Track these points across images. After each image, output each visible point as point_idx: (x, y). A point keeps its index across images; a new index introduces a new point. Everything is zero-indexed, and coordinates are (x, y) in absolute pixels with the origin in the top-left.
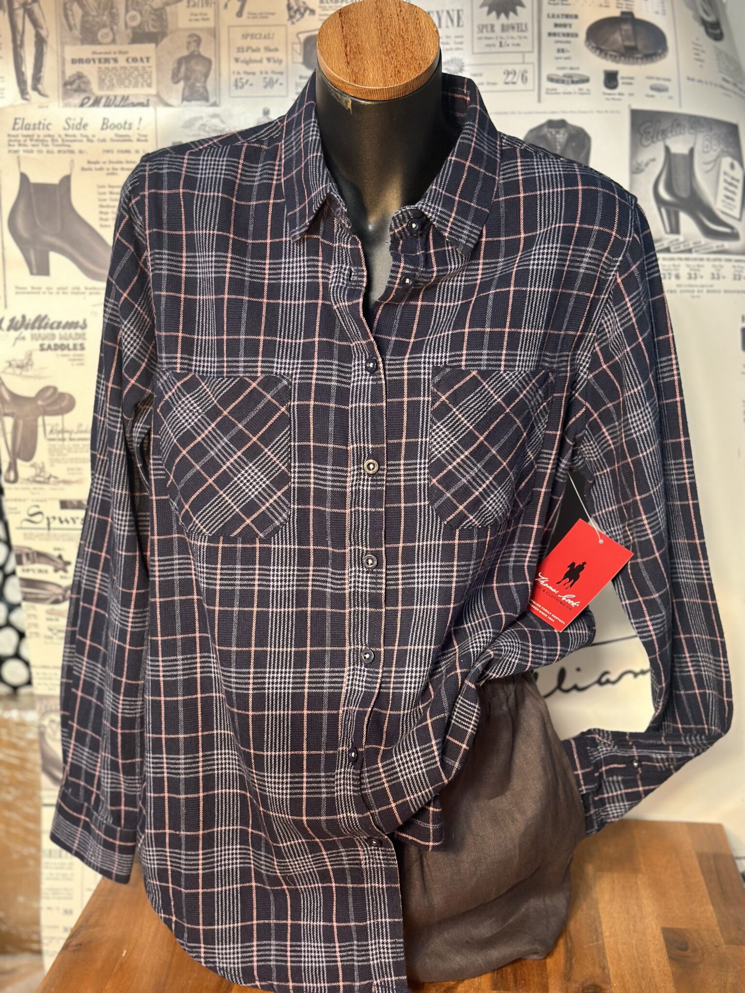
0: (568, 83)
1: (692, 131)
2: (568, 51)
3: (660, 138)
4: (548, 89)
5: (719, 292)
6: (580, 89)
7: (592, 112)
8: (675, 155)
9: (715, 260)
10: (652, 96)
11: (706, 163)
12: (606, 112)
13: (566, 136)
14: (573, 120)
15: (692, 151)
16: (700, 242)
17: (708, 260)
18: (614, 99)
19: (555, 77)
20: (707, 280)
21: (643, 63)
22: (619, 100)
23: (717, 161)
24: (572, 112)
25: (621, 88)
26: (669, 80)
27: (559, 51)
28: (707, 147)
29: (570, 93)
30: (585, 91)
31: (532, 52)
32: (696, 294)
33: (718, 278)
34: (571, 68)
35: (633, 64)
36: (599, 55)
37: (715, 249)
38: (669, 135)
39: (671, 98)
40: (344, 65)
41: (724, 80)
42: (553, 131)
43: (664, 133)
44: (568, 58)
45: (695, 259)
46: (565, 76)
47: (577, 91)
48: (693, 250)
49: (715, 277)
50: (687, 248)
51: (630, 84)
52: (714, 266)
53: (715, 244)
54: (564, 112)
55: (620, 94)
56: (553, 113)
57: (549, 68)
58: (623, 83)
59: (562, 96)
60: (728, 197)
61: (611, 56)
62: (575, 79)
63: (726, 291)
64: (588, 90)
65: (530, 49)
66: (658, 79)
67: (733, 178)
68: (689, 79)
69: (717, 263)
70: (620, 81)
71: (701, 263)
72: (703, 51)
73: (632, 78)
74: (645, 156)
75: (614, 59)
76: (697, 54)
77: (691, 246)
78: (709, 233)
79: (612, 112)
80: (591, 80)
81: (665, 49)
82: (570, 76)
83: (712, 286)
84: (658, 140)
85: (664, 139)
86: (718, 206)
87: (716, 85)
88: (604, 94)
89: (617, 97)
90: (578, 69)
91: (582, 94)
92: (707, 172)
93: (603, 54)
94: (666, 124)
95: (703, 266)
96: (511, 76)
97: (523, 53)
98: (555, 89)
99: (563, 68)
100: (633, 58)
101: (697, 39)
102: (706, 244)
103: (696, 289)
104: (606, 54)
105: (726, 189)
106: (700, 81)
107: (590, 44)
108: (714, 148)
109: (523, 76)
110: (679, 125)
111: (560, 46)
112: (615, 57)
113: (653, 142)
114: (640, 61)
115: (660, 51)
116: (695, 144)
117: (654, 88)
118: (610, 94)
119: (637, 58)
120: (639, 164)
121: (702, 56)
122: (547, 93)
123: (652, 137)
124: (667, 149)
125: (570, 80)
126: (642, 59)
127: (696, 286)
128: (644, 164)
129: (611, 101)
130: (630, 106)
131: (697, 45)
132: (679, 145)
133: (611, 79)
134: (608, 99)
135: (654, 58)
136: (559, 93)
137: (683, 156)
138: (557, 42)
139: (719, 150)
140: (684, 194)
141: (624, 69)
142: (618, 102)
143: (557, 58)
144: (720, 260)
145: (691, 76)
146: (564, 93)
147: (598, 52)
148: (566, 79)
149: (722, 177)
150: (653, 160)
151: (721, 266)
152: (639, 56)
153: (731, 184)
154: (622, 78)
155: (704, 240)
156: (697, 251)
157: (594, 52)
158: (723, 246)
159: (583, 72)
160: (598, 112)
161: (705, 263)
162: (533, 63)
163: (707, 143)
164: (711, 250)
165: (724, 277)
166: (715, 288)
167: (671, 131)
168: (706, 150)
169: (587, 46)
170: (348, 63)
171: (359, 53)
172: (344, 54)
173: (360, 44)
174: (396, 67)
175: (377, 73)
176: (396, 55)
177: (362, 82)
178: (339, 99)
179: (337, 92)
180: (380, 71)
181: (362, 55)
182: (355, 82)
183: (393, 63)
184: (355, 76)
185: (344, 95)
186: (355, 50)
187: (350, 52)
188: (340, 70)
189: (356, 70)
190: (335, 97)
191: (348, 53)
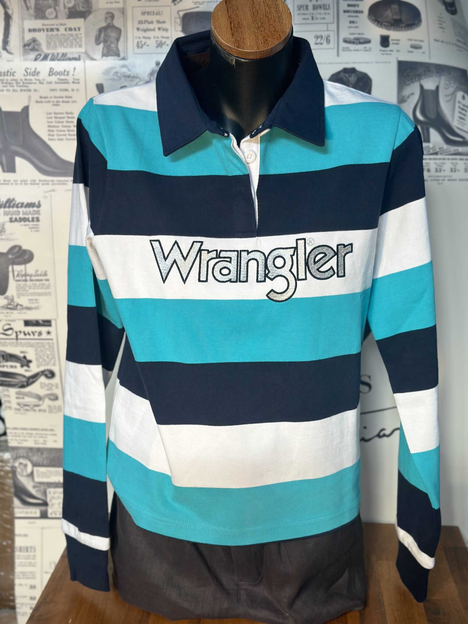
0: (357, 44)
1: (438, 75)
2: (356, 23)
3: (417, 79)
4: (343, 48)
5: (455, 180)
6: (365, 48)
7: (372, 62)
8: (427, 91)
9: (453, 159)
10: (412, 52)
11: (447, 96)
12: (382, 62)
13: (356, 78)
14: (360, 68)
15: (437, 88)
16: (443, 148)
17: (448, 159)
18: (387, 54)
19: (348, 40)
20: (448, 173)
21: (406, 30)
22: (390, 54)
23: (454, 94)
24: (359, 63)
25: (391, 47)
26: (422, 41)
27: (350, 22)
28: (447, 85)
29: (358, 50)
30: (368, 49)
31: (333, 23)
32: (441, 182)
33: (455, 171)
34: (359, 34)
35: (399, 30)
36: (377, 25)
37: (453, 152)
38: (423, 77)
39: (424, 53)
40: (230, 36)
41: (458, 41)
42: (347, 75)
43: (419, 77)
44: (357, 27)
45: (440, 159)
46: (355, 39)
47: (363, 48)
48: (439, 153)
49: (453, 170)
50: (435, 151)
51: (398, 44)
52: (452, 163)
53: (453, 149)
54: (354, 63)
55: (391, 51)
56: (347, 63)
57: (345, 33)
58: (393, 44)
59: (353, 52)
60: (461, 118)
61: (385, 25)
62: (362, 41)
63: (460, 180)
64: (370, 48)
65: (332, 21)
66: (415, 40)
67: (464, 105)
68: (435, 40)
69: (454, 161)
70: (391, 42)
71: (443, 161)
72: (444, 22)
73: (398, 40)
74: (407, 91)
75: (387, 28)
76: (441, 24)
77: (438, 150)
78: (448, 141)
79: (386, 62)
80: (372, 42)
81: (420, 21)
82: (358, 39)
83: (451, 176)
84: (416, 81)
85: (419, 80)
86: (455, 123)
87: (453, 44)
88: (381, 50)
89: (389, 52)
90: (363, 34)
91: (366, 51)
92: (448, 101)
93: (380, 24)
94: (420, 71)
95: (445, 163)
96: (319, 40)
97: (327, 24)
98: (348, 48)
99: (353, 34)
100: (399, 27)
101: (441, 14)
102: (447, 149)
103: (441, 178)
104: (381, 24)
105: (460, 112)
106: (442, 42)
107: (371, 18)
108: (452, 85)
109: (327, 39)
110: (429, 71)
111: (352, 19)
112: (388, 26)
113: (412, 82)
114: (403, 29)
115: (417, 22)
116: (439, 83)
117: (412, 47)
118: (384, 51)
119: (402, 27)
120: (403, 97)
121: (444, 25)
122: (343, 50)
123: (412, 79)
124: (422, 87)
125: (358, 41)
126: (405, 27)
127: (441, 176)
128: (406, 96)
129: (385, 56)
130: (397, 58)
131: (440, 17)
132: (429, 84)
133: (385, 41)
134: (383, 54)
135: (413, 27)
136: (351, 50)
137: (432, 91)
138: (349, 16)
139: (455, 87)
140: (433, 116)
141: (393, 34)
142: (389, 56)
143: (350, 27)
145: (437, 39)
146: (355, 50)
147: (376, 23)
148: (355, 41)
149: (457, 105)
150: (413, 94)
151: (457, 163)
152: (403, 25)
153: (463, 109)
154: (392, 40)
155: (445, 146)
156: (441, 154)
157: (374, 23)
158: (458, 150)
159: (367, 36)
160: (377, 62)
161: (446, 161)
162: (334, 31)
163: (447, 82)
164: (450, 153)
165: (459, 171)
166: (453, 177)
167: (424, 75)
168: (446, 87)
169: (369, 19)
170: (233, 35)
171: (240, 28)
172: (230, 29)
173: (240, 21)
174: (265, 37)
175: (252, 41)
176: (264, 29)
177: (243, 47)
178: (227, 58)
179: (226, 53)
180: (254, 40)
181: (242, 29)
182: (238, 47)
183: (262, 34)
184: (238, 43)
185: (230, 55)
186: (237, 26)
187: (234, 27)
188: (228, 39)
189: (238, 39)
190: (224, 57)
191: (233, 28)
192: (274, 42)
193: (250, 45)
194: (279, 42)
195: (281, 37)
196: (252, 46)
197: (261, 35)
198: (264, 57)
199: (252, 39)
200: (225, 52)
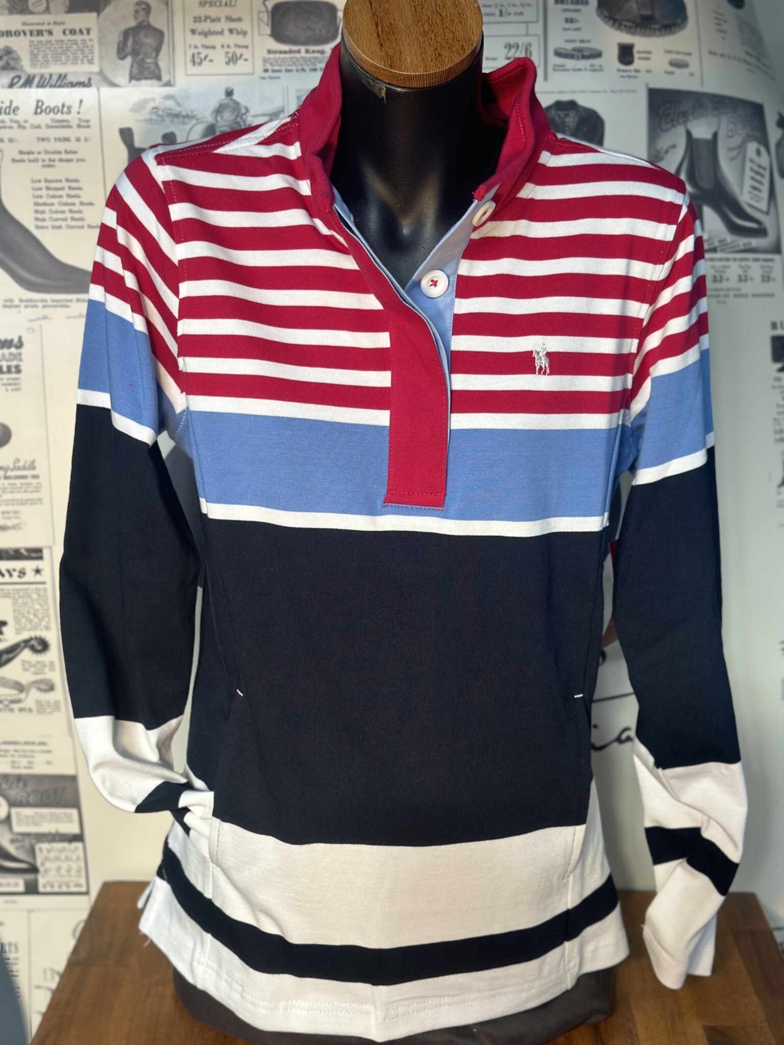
0: (578, 58)
1: (715, 113)
2: (577, 21)
3: (681, 121)
4: (555, 65)
5: (746, 296)
6: (592, 65)
7: (605, 91)
8: (698, 141)
9: (742, 260)
10: (672, 73)
11: (730, 150)
12: (621, 91)
13: (576, 119)
14: (584, 101)
15: (715, 135)
16: (725, 240)
17: (735, 260)
18: (629, 77)
19: (563, 51)
20: (733, 283)
21: (661, 35)
22: (635, 77)
23: (742, 148)
24: (582, 92)
25: (637, 64)
26: (689, 54)
27: (567, 20)
28: (732, 130)
29: (580, 70)
30: (597, 67)
31: (537, 22)
32: (722, 299)
33: (746, 280)
34: (582, 41)
35: (650, 36)
36: (613, 26)
37: (742, 247)
38: (691, 118)
39: (691, 74)
40: (376, 48)
41: (748, 53)
43: (684, 116)
44: (578, 29)
45: (721, 260)
46: (574, 50)
47: (588, 67)
48: (719, 249)
49: (742, 279)
50: (712, 246)
51: (648, 59)
52: (741, 267)
53: (742, 241)
54: (574, 92)
55: (637, 71)
56: (561, 92)
57: (557, 40)
58: (640, 58)
59: (571, 73)
60: (754, 188)
61: (626, 26)
62: (586, 53)
63: (754, 295)
64: (601, 66)
65: (535, 19)
66: (678, 53)
67: (759, 166)
68: (711, 53)
69: (744, 263)
70: (636, 55)
71: (726, 263)
72: (725, 21)
73: (649, 52)
74: (664, 142)
75: (630, 30)
76: (718, 24)
77: (716, 244)
78: (734, 229)
79: (628, 91)
80: (604, 55)
81: (685, 18)
82: (580, 50)
83: (738, 289)
84: (679, 123)
85: (685, 123)
86: (745, 198)
87: (739, 60)
88: (619, 70)
89: (633, 74)
90: (589, 41)
91: (594, 71)
92: (732, 159)
93: (617, 24)
94: (686, 106)
95: (728, 267)
96: (513, 50)
97: (527, 23)
98: (563, 66)
99: (571, 41)
100: (650, 29)
101: (719, 7)
102: (732, 242)
103: (722, 293)
104: (620, 25)
105: (753, 178)
106: (723, 55)
107: (602, 13)
108: (739, 131)
109: (526, 49)
110: (701, 106)
111: (569, 15)
112: (631, 27)
113: (674, 126)
114: (657, 32)
115: (679, 21)
116: (719, 126)
117: (673, 64)
118: (625, 71)
119: (655, 29)
120: (658, 152)
121: (724, 27)
122: (555, 70)
123: (672, 120)
124: (689, 134)
125: (580, 54)
126: (660, 30)
127: (721, 290)
128: (664, 151)
129: (627, 79)
130: (647, 84)
131: (719, 13)
132: (702, 130)
133: (626, 54)
134: (623, 77)
135: (673, 29)
136: (568, 70)
137: (706, 141)
138: (565, 10)
139: (744, 134)
140: (707, 185)
141: (640, 42)
142: (632, 80)
143: (565, 29)
144: (747, 259)
145: (713, 50)
146: (574, 70)
147: (611, 22)
148: (575, 53)
149: (748, 165)
150: (674, 146)
151: (749, 267)
152: (657, 26)
153: (757, 173)
154: (639, 52)
155: (729, 238)
156: (723, 251)
157: (607, 23)
158: (750, 243)
159: (595, 45)
160: (612, 91)
161: (731, 263)
162: (538, 35)
163: (731, 126)
164: (738, 249)
165: (752, 279)
166: (743, 292)
167: (693, 113)
168: (730, 134)
169: (599, 15)
170: (381, 45)
171: (393, 32)
172: (376, 35)
173: (392, 22)
174: (437, 49)
175: (415, 56)
176: (435, 36)
177: (400, 68)
178: (371, 86)
179: (369, 78)
180: (418, 54)
181: (396, 36)
182: (391, 67)
183: (432, 44)
184: (391, 60)
185: (377, 81)
186: (388, 30)
187: (382, 32)
188: (373, 53)
189: (391, 52)
190: (366, 83)
191: (380, 34)
192: (453, 58)
193: (412, 64)
194: (461, 58)
195: (465, 50)
196: (416, 65)
197: (430, 45)
198: (437, 84)
199: (416, 53)
200: (368, 75)
